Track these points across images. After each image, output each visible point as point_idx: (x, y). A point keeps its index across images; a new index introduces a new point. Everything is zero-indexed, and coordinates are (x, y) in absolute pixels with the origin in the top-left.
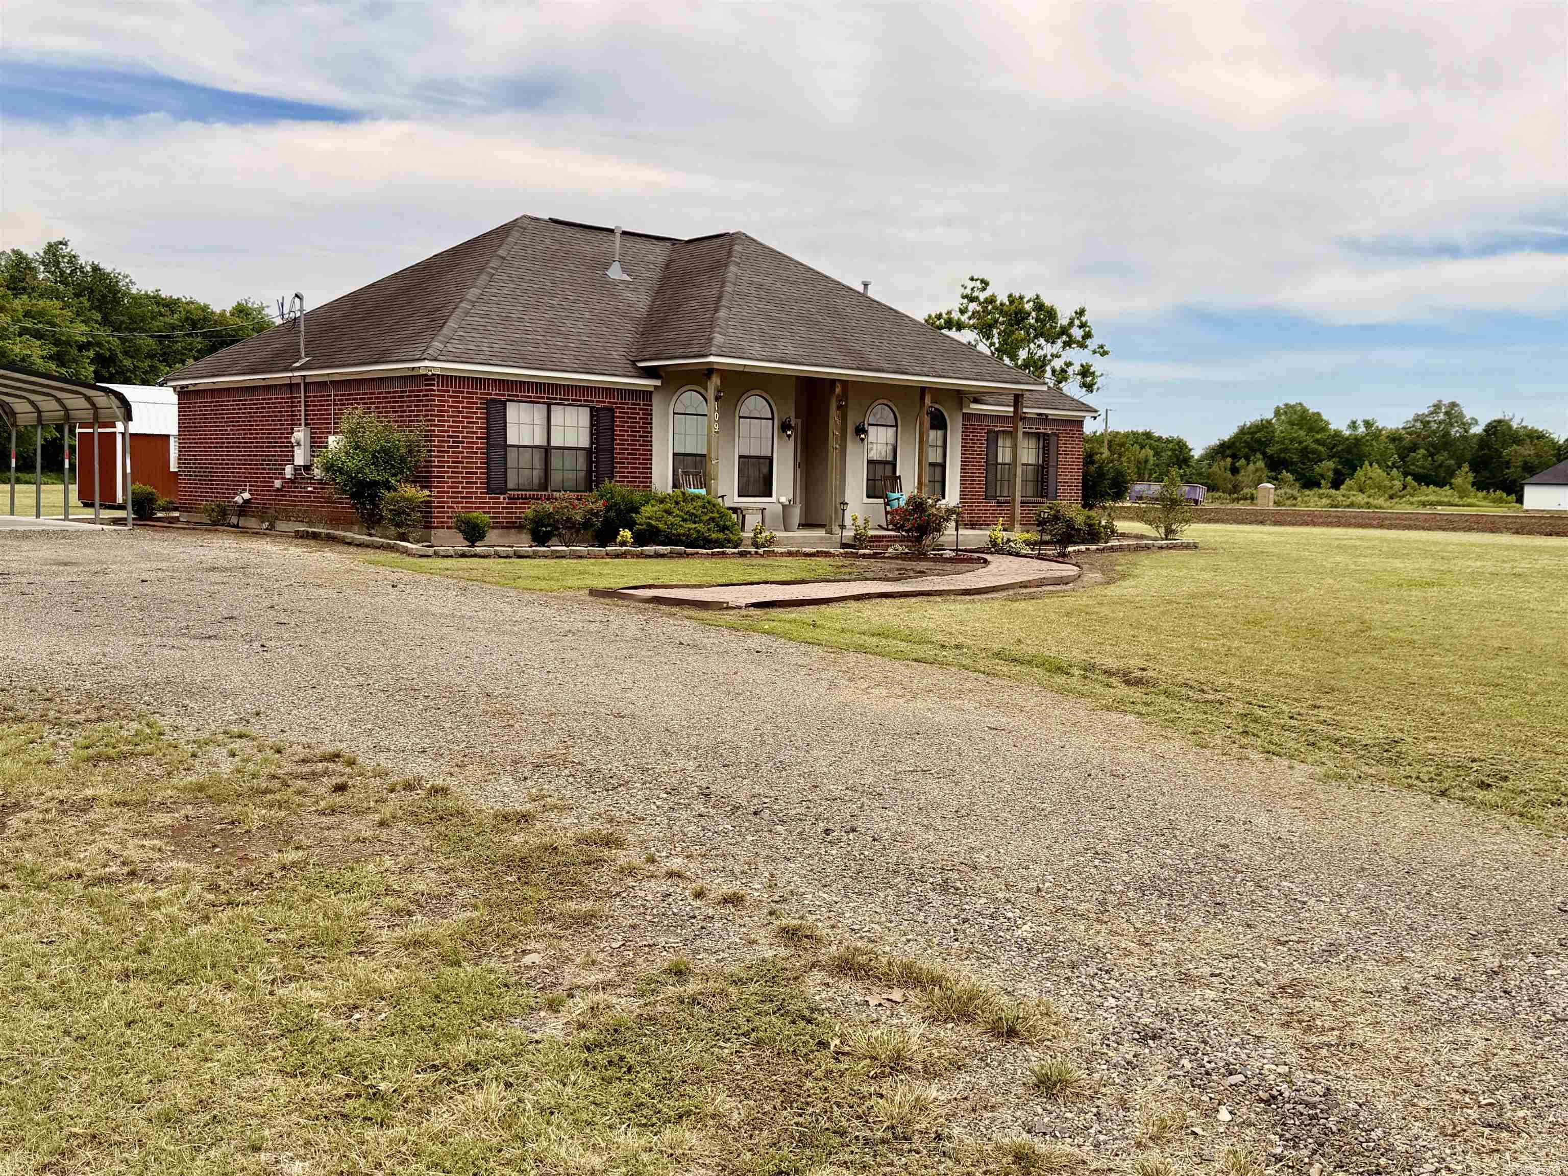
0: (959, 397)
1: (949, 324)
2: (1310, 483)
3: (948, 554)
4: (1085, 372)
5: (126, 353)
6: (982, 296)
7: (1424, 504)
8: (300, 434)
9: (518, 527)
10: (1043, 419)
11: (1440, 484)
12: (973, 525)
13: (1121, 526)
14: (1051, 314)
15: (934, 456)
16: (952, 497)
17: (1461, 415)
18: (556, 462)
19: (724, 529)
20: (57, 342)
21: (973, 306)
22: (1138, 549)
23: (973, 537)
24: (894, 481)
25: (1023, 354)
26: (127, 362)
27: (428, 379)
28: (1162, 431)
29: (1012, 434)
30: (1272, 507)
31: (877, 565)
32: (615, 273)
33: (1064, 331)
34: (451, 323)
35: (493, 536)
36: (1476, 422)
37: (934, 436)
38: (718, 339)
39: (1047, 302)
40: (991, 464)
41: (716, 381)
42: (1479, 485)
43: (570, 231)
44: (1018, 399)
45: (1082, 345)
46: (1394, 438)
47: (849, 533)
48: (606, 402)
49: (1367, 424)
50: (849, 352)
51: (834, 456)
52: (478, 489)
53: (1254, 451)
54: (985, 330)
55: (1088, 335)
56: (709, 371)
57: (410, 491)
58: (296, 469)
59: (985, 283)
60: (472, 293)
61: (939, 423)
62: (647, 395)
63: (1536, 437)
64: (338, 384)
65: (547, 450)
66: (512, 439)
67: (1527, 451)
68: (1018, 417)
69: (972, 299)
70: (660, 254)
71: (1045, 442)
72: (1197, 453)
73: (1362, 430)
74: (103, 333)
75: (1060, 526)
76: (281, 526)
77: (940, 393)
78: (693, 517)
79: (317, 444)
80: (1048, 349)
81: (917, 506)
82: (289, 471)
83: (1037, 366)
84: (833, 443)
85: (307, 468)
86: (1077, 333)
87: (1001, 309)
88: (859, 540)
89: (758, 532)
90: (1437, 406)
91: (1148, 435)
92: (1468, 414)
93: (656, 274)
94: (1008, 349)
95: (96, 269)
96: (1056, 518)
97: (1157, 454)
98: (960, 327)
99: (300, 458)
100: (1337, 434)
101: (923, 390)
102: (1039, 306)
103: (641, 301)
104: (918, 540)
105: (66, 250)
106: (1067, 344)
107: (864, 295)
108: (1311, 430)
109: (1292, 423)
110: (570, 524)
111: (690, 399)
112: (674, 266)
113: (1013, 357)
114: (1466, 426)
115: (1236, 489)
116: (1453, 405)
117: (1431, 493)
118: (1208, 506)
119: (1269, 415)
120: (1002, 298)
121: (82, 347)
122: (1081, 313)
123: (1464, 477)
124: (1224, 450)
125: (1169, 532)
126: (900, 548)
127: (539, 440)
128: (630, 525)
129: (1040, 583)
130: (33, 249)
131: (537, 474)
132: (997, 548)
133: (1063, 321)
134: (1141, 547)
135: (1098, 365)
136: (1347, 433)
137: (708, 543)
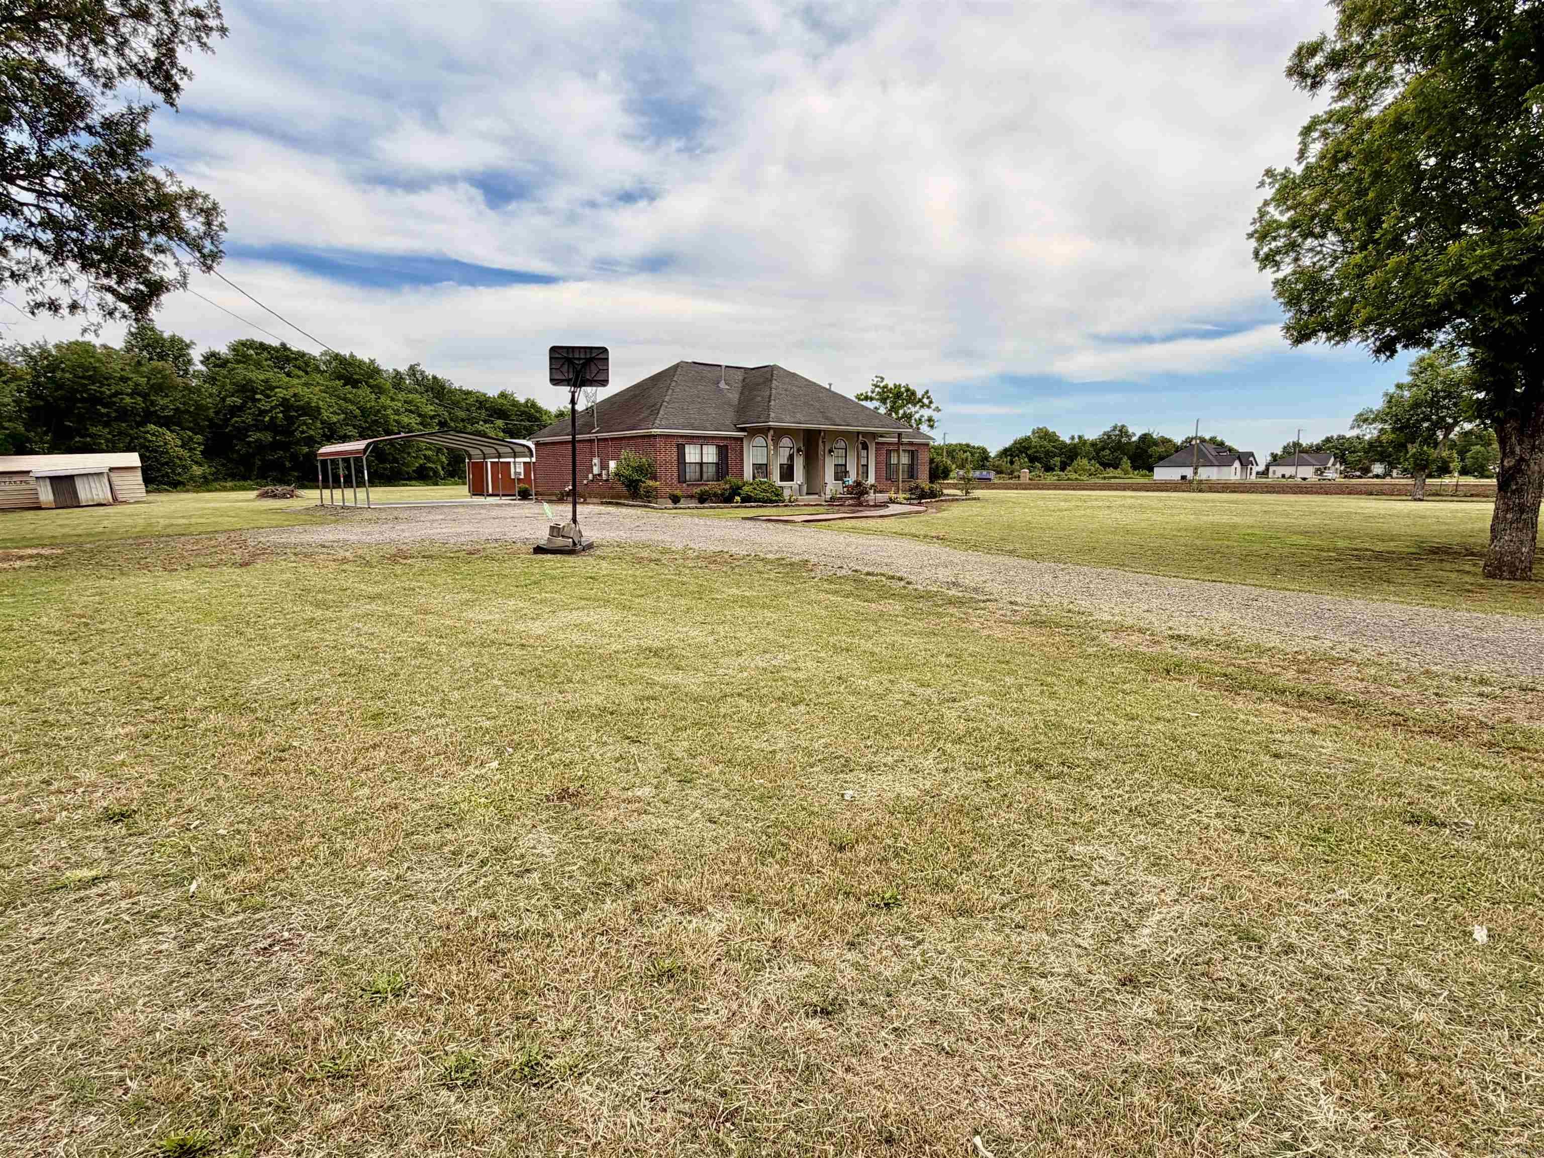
0: (874, 435)
1: (867, 398)
2: (1049, 469)
3: (872, 503)
4: (930, 420)
5: (451, 420)
6: (882, 385)
7: (1105, 478)
8: (596, 461)
9: (692, 497)
10: (911, 444)
11: (1116, 468)
12: (881, 492)
13: (945, 491)
14: (913, 393)
15: (863, 462)
16: (871, 480)
17: (1127, 432)
18: (705, 469)
19: (777, 495)
20: (420, 415)
21: (877, 389)
22: (953, 500)
23: (882, 497)
24: (846, 473)
25: (901, 412)
26: (452, 424)
27: (655, 436)
28: (975, 443)
29: (898, 451)
30: (1028, 481)
31: (842, 509)
32: (722, 385)
33: (920, 401)
34: (661, 412)
35: (682, 500)
36: (1134, 434)
37: (864, 453)
38: (772, 415)
39: (911, 387)
40: (888, 465)
41: (772, 432)
42: (1135, 468)
43: (701, 367)
44: (900, 435)
45: (929, 407)
46: (1093, 444)
47: (828, 497)
48: (725, 443)
49: (1080, 437)
50: (827, 418)
51: (821, 462)
52: (675, 481)
53: (1021, 452)
54: (883, 401)
55: (931, 402)
56: (769, 428)
57: (651, 483)
58: (594, 476)
59: (882, 378)
60: (667, 398)
61: (865, 447)
62: (741, 439)
63: (1166, 441)
64: (612, 439)
65: (701, 464)
66: (687, 461)
67: (1161, 449)
68: (899, 443)
69: (876, 386)
70: (739, 376)
71: (913, 455)
72: (992, 455)
73: (1076, 440)
74: (441, 410)
75: (918, 492)
76: (588, 500)
77: (865, 434)
78: (765, 491)
79: (604, 466)
80: (913, 409)
81: (858, 484)
82: (590, 476)
83: (908, 417)
84: (820, 457)
85: (600, 475)
86: (926, 401)
87: (890, 391)
88: (833, 499)
89: (791, 496)
90: (1115, 428)
91: (968, 445)
92: (1130, 431)
93: (740, 385)
94: (894, 409)
95: (435, 378)
96: (917, 487)
97: (972, 455)
98: (872, 399)
99: (596, 470)
100: (1063, 443)
101: (858, 433)
102: (908, 390)
103: (734, 397)
104: (859, 498)
105: (418, 368)
106: (922, 407)
107: (829, 390)
108: (1050, 441)
109: (1040, 438)
110: (715, 495)
111: (759, 440)
112: (747, 381)
113: (897, 413)
114: (1129, 436)
115: (1012, 472)
116: (1123, 426)
117: (1111, 472)
118: (996, 481)
119: (1029, 434)
120: (891, 386)
121: (432, 417)
122: (927, 392)
123: (1126, 463)
124: (1006, 452)
125: (967, 493)
126: (851, 502)
127: (698, 460)
128: (739, 495)
129: (910, 513)
130: (403, 368)
131: (698, 474)
132: (892, 501)
133: (919, 395)
134: (955, 500)
135: (936, 416)
136: (1068, 441)
137: (771, 501)
